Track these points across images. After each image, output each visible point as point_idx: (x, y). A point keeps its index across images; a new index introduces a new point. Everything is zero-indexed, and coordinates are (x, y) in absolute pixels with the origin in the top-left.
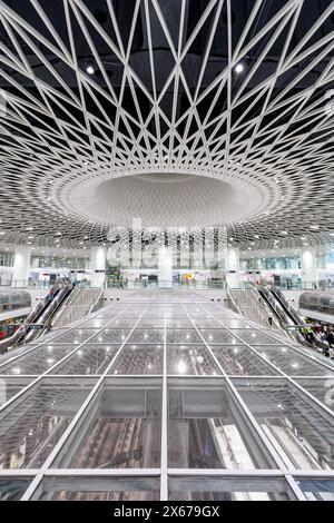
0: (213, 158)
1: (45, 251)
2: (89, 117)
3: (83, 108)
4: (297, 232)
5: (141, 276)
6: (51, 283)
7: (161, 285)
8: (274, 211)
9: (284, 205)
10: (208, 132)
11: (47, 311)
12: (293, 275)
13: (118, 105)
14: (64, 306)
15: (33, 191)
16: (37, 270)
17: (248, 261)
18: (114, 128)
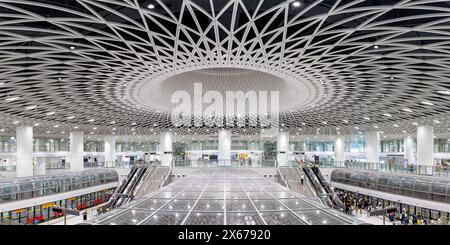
0: (269, 58)
1: (125, 138)
4: (334, 123)
5: (203, 156)
6: (131, 163)
7: (220, 164)
8: (318, 105)
9: (326, 101)
10: (265, 40)
11: (129, 185)
14: (141, 181)
15: (112, 94)
16: (120, 154)
17: (296, 143)
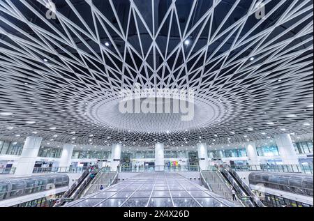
1: (82, 147)
2: (107, 67)
3: (104, 63)
4: (241, 132)
5: (145, 163)
6: (84, 168)
7: (156, 169)
8: (223, 119)
11: (78, 188)
12: (244, 161)
13: (123, 61)
14: (90, 185)
15: (75, 109)
16: (77, 160)
17: (214, 152)
18: (122, 73)
